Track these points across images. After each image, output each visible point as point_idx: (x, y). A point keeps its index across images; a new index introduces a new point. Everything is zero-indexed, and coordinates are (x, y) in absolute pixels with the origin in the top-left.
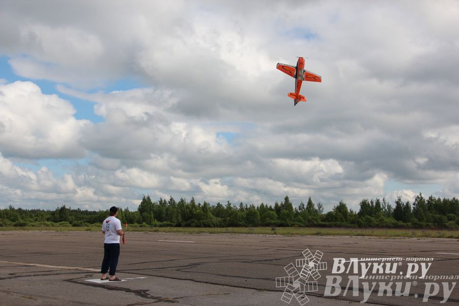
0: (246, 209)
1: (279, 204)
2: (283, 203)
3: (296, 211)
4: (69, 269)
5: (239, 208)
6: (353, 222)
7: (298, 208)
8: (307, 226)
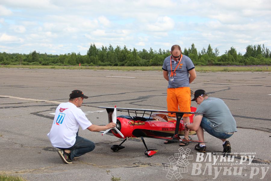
0: (164, 53)
1: (187, 50)
2: (191, 49)
3: (200, 54)
4: (37, 102)
5: (158, 52)
6: (241, 62)
7: (201, 52)
8: (207, 65)
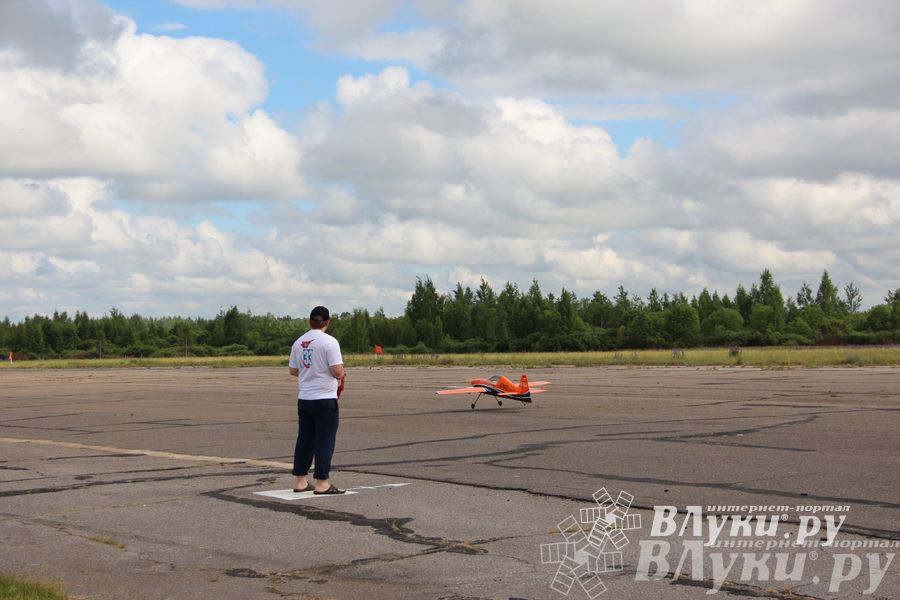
0: (666, 304)
1: (748, 291)
2: (758, 289)
3: (791, 306)
4: (222, 464)
5: (647, 302)
7: (794, 299)
8: (819, 343)
